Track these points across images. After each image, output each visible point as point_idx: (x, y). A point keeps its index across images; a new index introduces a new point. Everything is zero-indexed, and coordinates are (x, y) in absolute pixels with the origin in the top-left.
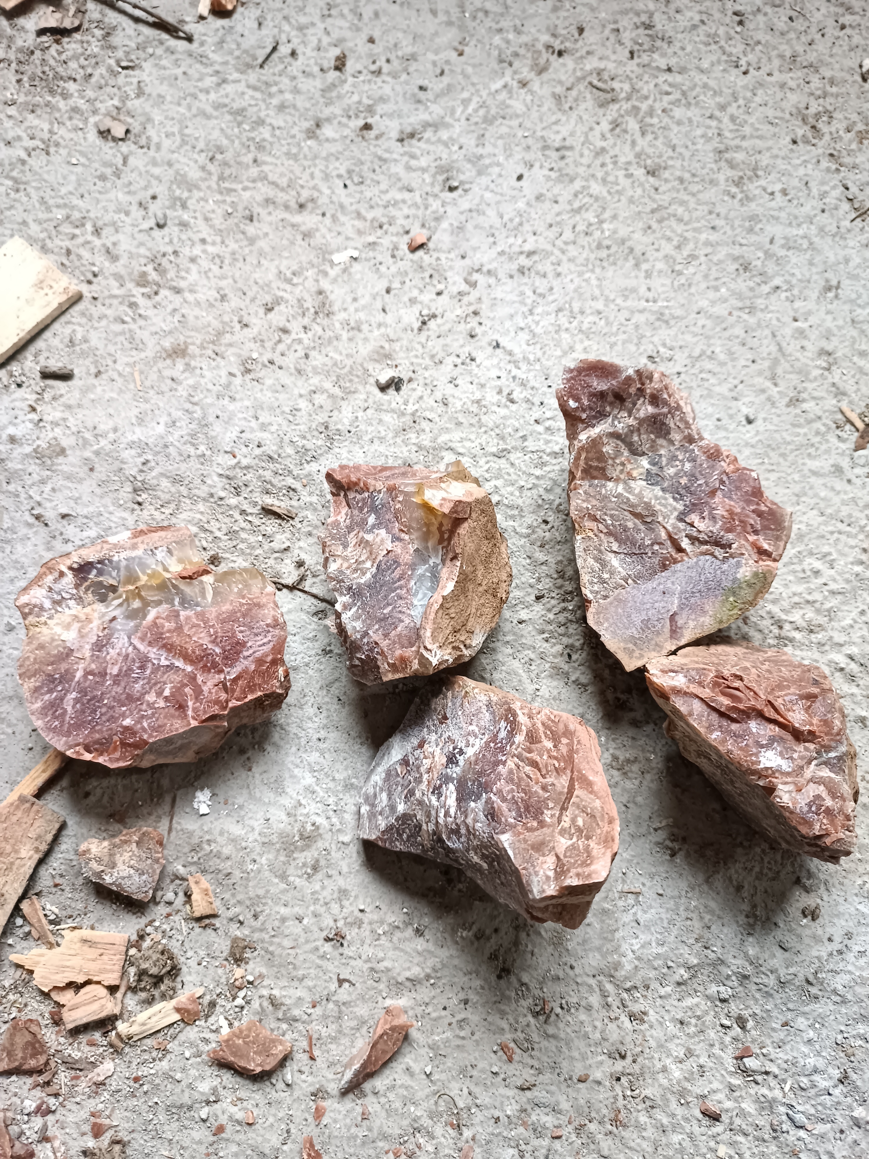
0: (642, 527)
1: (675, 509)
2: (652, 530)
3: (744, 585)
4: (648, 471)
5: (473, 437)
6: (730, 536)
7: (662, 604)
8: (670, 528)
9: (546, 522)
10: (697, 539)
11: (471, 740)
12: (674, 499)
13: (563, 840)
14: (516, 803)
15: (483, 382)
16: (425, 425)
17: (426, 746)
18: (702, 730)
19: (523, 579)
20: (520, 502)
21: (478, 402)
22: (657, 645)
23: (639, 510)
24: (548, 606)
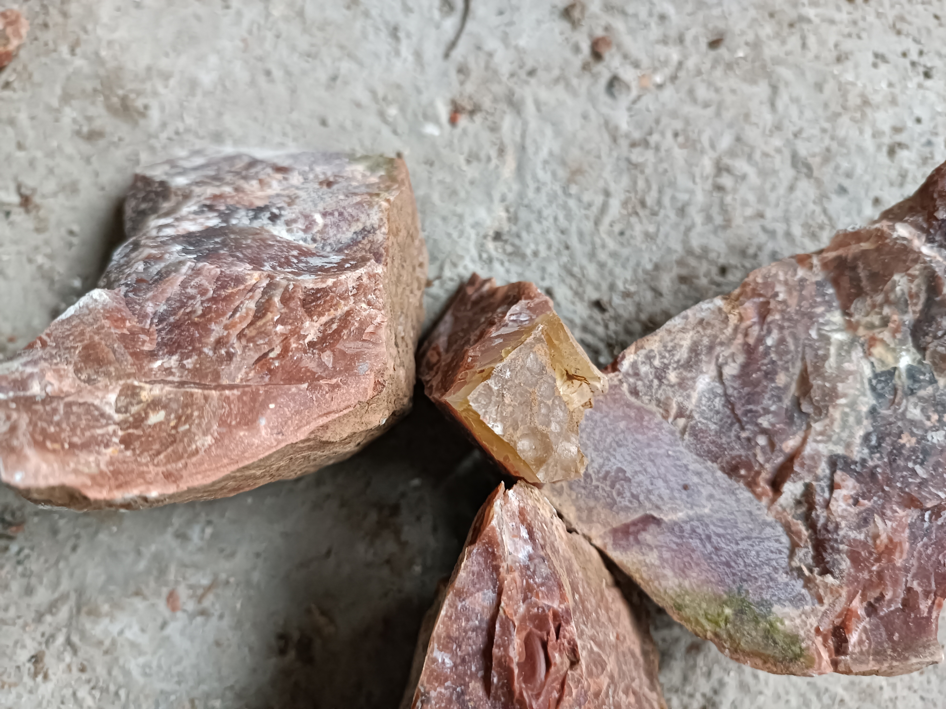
0: (787, 402)
1: (848, 446)
2: (790, 421)
3: (763, 625)
4: (892, 373)
5: (808, 114)
6: (846, 564)
7: (665, 492)
8: (808, 450)
9: (723, 271)
10: (811, 507)
11: (301, 225)
12: (866, 438)
13: (112, 397)
14: (183, 305)
15: (901, 99)
16: (794, 42)
17: (279, 176)
18: (439, 628)
19: (618, 271)
20: (738, 221)
21: (866, 102)
22: (590, 510)
23: (816, 382)
24: (591, 325)
